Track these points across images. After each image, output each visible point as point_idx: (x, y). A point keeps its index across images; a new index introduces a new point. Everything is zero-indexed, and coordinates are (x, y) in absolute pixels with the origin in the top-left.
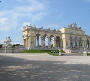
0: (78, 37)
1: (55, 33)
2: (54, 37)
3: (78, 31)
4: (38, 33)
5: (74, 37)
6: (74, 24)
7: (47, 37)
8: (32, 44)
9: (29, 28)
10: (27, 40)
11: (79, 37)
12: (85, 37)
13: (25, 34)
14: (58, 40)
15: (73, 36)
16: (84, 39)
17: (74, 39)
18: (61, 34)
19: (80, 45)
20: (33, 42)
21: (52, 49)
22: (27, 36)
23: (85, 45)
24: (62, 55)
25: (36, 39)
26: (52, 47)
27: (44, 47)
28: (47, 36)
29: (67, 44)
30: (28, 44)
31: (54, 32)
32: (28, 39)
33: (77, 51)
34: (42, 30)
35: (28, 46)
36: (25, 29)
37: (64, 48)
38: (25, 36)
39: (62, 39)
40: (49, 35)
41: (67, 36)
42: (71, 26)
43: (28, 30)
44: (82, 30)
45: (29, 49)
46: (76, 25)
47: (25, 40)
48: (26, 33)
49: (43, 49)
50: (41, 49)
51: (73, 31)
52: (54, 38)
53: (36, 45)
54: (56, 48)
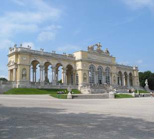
0: (104, 67)
1: (64, 60)
2: (62, 67)
3: (104, 58)
4: (34, 59)
5: (97, 66)
6: (97, 45)
7: (50, 66)
8: (24, 77)
9: (19, 50)
10: (14, 70)
11: (106, 67)
12: (115, 67)
13: (12, 60)
14: (70, 71)
15: (95, 66)
16: (114, 70)
17: (97, 70)
18: (75, 62)
19: (108, 81)
20: (26, 75)
21: (59, 88)
22: (16, 64)
23: (114, 81)
24: (73, 97)
25: (32, 70)
26: (58, 84)
27: (45, 84)
28: (51, 64)
29: (84, 79)
30: (16, 79)
31: (63, 57)
32: (16, 69)
33: (101, 90)
34: (42, 53)
35: (16, 81)
36: (12, 51)
37: (80, 85)
38: (11, 64)
39: (76, 71)
40: (54, 63)
41: (85, 65)
42: (92, 48)
43: (17, 54)
44: (110, 55)
45: (17, 87)
46: (101, 46)
47: (11, 71)
48: (13, 58)
49: (42, 88)
50: (40, 87)
51: (95, 58)
52: (63, 69)
53: (32, 80)
54: (66, 85)
